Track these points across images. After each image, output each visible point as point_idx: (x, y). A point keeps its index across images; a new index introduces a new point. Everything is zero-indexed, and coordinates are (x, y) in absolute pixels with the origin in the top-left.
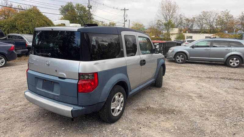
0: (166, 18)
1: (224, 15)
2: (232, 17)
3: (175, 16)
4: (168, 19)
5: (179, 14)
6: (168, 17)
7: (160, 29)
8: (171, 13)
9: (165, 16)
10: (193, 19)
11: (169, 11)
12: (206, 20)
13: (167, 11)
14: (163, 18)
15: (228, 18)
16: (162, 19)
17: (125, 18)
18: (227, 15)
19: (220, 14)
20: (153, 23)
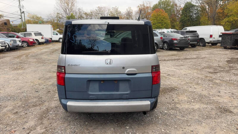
0: (65, 11)
1: (114, 11)
2: (120, 13)
3: (74, 10)
4: (68, 12)
5: (78, 8)
6: (67, 10)
7: (61, 22)
8: (70, 7)
9: (65, 10)
10: (90, 13)
11: (68, 5)
12: (102, 14)
13: (66, 5)
14: (63, 11)
15: (118, 13)
16: (62, 13)
17: (20, 9)
18: (117, 11)
19: (111, 10)
20: (52, 15)
